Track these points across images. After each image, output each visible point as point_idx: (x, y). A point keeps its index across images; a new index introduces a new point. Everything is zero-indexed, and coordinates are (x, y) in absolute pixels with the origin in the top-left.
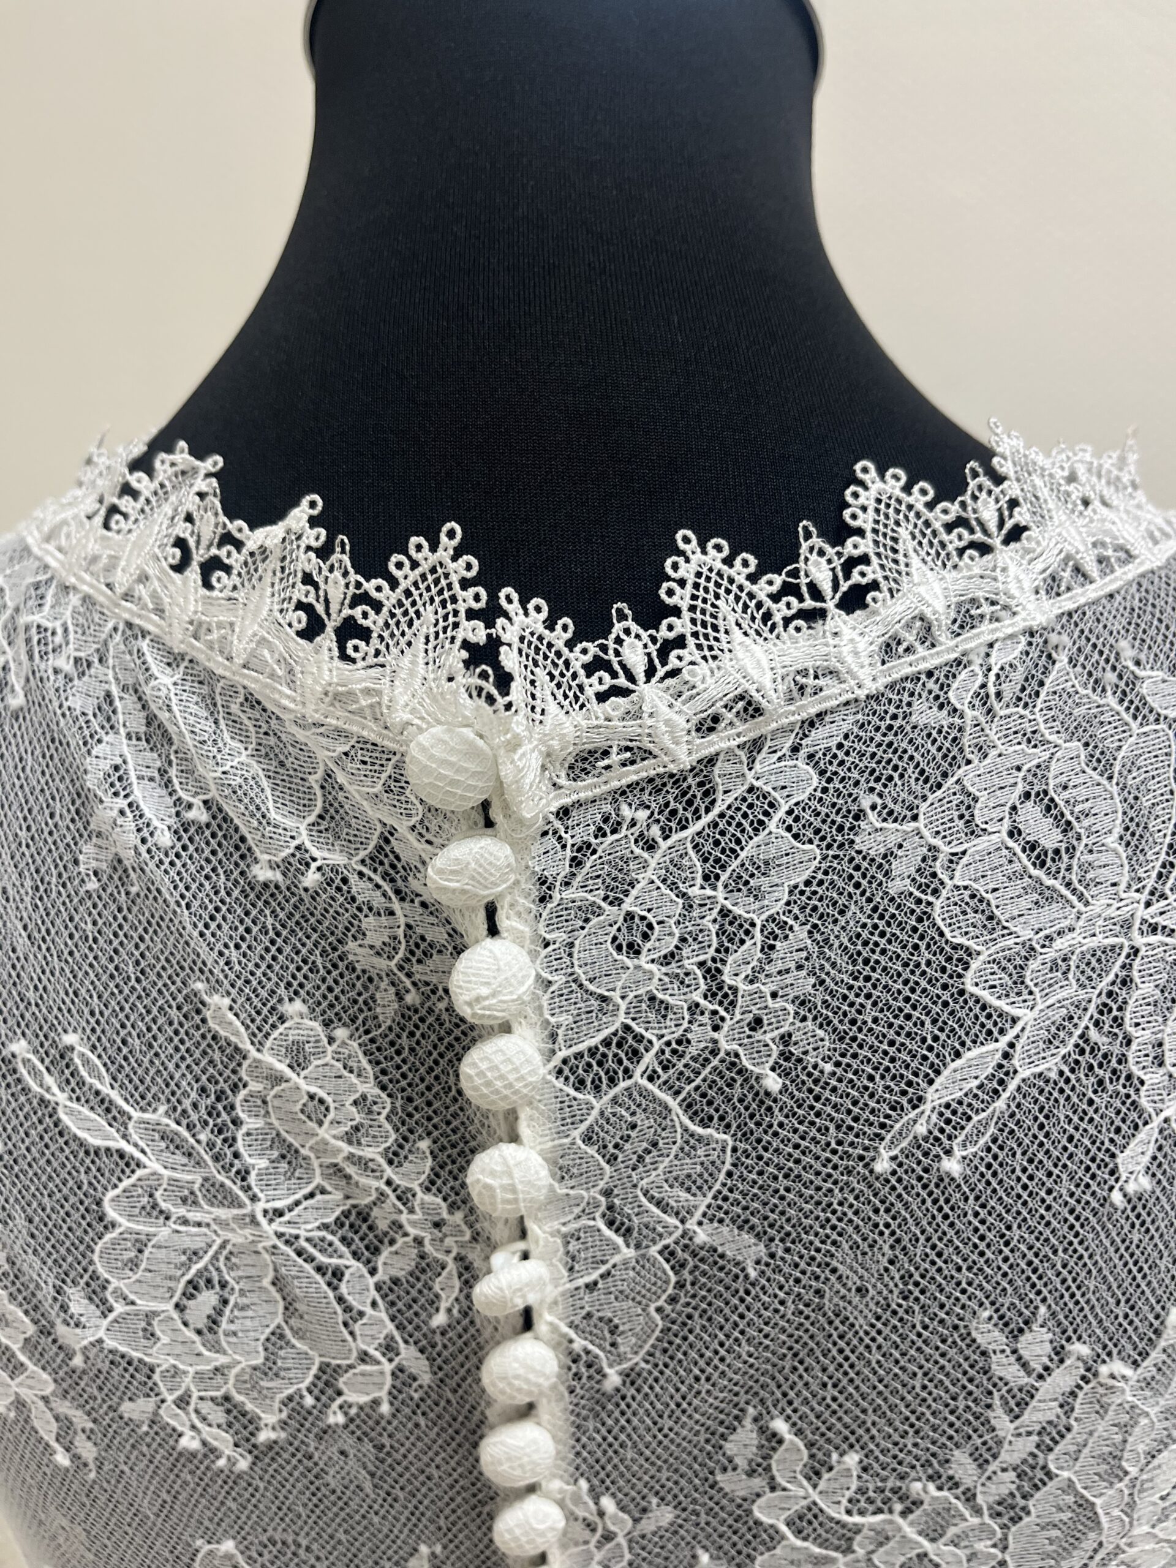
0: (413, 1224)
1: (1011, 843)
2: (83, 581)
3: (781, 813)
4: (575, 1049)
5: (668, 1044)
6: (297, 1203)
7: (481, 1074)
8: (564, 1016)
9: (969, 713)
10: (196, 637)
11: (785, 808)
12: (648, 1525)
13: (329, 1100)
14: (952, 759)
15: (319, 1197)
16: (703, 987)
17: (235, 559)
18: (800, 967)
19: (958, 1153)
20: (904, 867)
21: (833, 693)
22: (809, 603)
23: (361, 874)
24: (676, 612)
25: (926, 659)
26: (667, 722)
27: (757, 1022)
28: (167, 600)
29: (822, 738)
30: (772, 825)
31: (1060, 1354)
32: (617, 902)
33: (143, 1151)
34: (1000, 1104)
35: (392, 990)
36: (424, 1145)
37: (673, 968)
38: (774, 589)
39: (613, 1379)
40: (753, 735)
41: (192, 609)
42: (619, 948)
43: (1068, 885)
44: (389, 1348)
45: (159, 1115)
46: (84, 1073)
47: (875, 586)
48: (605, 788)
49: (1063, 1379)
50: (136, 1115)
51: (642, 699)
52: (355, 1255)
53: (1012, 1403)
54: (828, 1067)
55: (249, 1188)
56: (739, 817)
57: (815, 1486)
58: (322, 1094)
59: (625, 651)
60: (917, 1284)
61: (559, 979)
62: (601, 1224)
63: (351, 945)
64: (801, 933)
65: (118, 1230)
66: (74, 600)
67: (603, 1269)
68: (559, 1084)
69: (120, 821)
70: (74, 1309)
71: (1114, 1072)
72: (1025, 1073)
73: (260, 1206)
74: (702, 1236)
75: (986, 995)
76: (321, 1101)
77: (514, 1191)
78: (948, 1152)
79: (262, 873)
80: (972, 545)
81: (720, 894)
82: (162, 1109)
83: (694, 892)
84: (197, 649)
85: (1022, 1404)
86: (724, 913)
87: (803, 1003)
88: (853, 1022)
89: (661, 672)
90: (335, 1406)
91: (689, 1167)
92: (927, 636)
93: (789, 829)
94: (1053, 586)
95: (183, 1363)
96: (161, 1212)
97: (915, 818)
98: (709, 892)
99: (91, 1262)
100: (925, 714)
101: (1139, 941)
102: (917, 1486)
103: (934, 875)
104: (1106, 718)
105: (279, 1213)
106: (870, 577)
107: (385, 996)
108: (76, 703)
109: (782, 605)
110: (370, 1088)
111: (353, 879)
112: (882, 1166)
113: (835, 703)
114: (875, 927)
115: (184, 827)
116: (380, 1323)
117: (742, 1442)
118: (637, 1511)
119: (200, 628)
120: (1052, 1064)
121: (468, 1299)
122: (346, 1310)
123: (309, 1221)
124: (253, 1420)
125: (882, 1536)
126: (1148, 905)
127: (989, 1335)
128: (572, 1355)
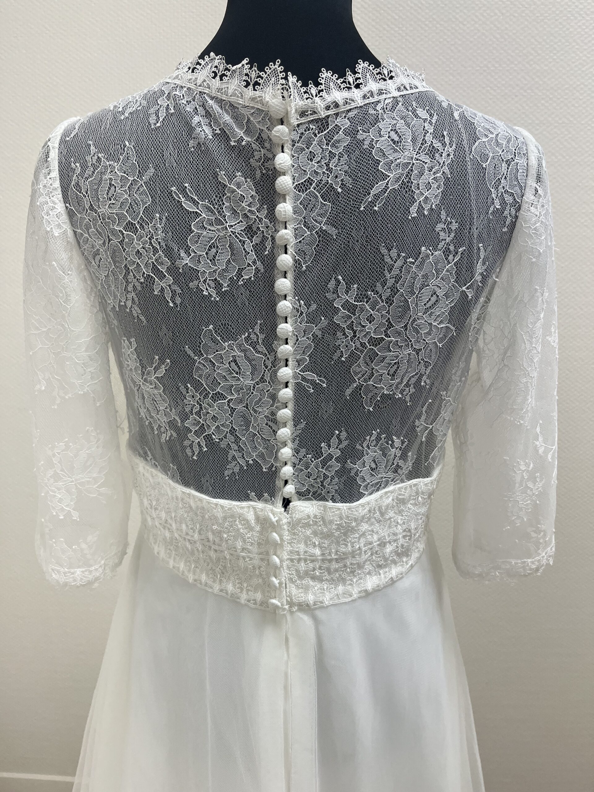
0: (262, 227)
1: (388, 139)
2: (187, 85)
3: (342, 130)
4: (299, 183)
5: (318, 181)
6: (236, 224)
7: (280, 183)
8: (297, 174)
9: (380, 111)
10: (218, 92)
11: (343, 129)
12: (311, 310)
13: (245, 196)
14: (377, 120)
15: (241, 223)
16: (326, 168)
17: (228, 73)
18: (345, 164)
19: (377, 206)
20: (367, 143)
21: (353, 105)
22: (348, 85)
23: (254, 143)
24: (321, 84)
25: (372, 100)
26: (320, 105)
27: (336, 177)
28: (211, 85)
29: (351, 114)
30: (340, 132)
31: (399, 255)
32: (308, 148)
33: (202, 212)
34: (386, 194)
35: (260, 171)
36: (265, 206)
37: (319, 164)
38: (341, 81)
39: (304, 268)
40: (337, 112)
41: (218, 85)
42: (308, 160)
43: (400, 149)
44: (254, 262)
45: (206, 202)
46: (189, 193)
47: (361, 84)
48: (307, 120)
49: (399, 263)
50: (201, 203)
51: (315, 100)
52: (248, 238)
53: (389, 269)
54: (351, 186)
55: (225, 220)
56: (333, 131)
57: (347, 295)
58: (244, 194)
59: (311, 90)
60: (369, 239)
61: (296, 165)
62: (303, 226)
63: (251, 160)
64: (346, 156)
65: (194, 233)
66: (185, 89)
67: (303, 237)
68: (295, 191)
69: (200, 133)
70: (182, 255)
71: (409, 190)
72: (390, 188)
73: (228, 224)
74: (324, 228)
75: (383, 171)
76: (243, 196)
77: (286, 212)
78: (376, 206)
79: (233, 144)
80: (382, 78)
81: (329, 148)
82: (207, 201)
83: (324, 147)
84: (219, 95)
85: (391, 269)
86: (330, 152)
87: (346, 172)
88: (356, 176)
89: (318, 96)
90: (241, 280)
91: (322, 211)
92: (372, 95)
93: (344, 133)
94: (399, 89)
95: (206, 270)
96: (205, 228)
97: (369, 132)
98: (327, 147)
99: (187, 242)
100: (372, 111)
101: (414, 162)
102: (369, 293)
103: (373, 145)
104: (409, 116)
105: (232, 226)
106: (361, 82)
107: (258, 172)
108: (188, 109)
109: (343, 85)
110: (253, 193)
111: (253, 144)
112: (362, 209)
113: (353, 107)
114: (361, 155)
115: (215, 135)
116: (253, 256)
117: (332, 284)
118: (308, 305)
119: (219, 90)
120: (396, 187)
121: (273, 248)
122: (245, 252)
123: (238, 229)
124: (221, 286)
125: (362, 310)
126: (416, 155)
127: (384, 251)
128: (296, 261)
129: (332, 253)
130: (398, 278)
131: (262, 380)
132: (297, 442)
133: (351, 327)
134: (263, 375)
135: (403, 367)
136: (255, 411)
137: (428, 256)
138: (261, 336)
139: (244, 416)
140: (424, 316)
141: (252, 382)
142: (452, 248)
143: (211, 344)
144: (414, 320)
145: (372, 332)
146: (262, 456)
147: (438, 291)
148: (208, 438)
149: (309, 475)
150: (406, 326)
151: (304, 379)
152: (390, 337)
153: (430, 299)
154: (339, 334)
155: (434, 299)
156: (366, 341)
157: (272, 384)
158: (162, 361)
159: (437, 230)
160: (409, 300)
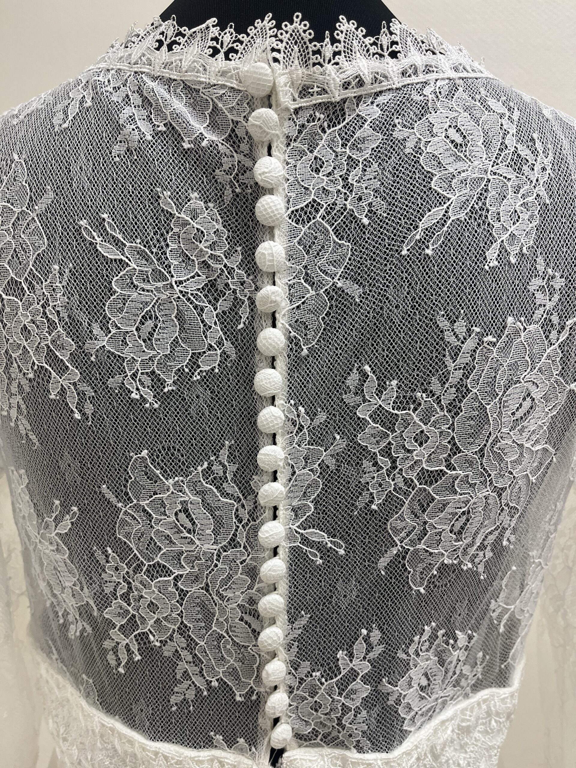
0: (233, 283)
1: (445, 139)
2: (116, 65)
3: (368, 122)
4: (296, 208)
5: (329, 205)
6: (188, 280)
8: (293, 194)
9: (430, 96)
10: (164, 68)
11: (370, 120)
12: (316, 422)
13: (205, 231)
14: (425, 110)
15: (196, 278)
16: (342, 184)
17: (182, 40)
18: (375, 178)
19: (431, 247)
20: (410, 144)
21: (386, 85)
22: (380, 51)
23: (222, 144)
24: (339, 41)
25: (415, 79)
26: (334, 79)
27: (360, 199)
28: (153, 60)
29: (381, 99)
30: (366, 126)
31: (469, 331)
32: (311, 152)
33: (130, 260)
34: (445, 229)
35: (231, 189)
36: (239, 249)
37: (331, 178)
38: (370, 42)
39: (305, 352)
40: (359, 94)
41: (164, 58)
42: (312, 171)
43: (465, 156)
44: (220, 343)
45: (138, 243)
46: (108, 229)
47: (399, 52)
48: (311, 103)
49: (470, 344)
50: (128, 244)
51: (326, 69)
52: (210, 302)
53: (453, 354)
54: (385, 215)
55: (170, 272)
56: (354, 125)
57: (380, 398)
58: (202, 229)
60: (417, 302)
61: (292, 179)
62: (302, 281)
63: (217, 171)
64: (376, 165)
65: (116, 295)
66: (113, 72)
67: (303, 300)
68: (290, 221)
69: (132, 132)
70: (95, 332)
71: (483, 222)
72: (452, 218)
73: (174, 279)
74: (339, 285)
75: (439, 190)
76: (202, 232)
77: (273, 256)
78: (428, 247)
79: (186, 146)
80: (430, 50)
81: (348, 150)
82: (138, 241)
83: (339, 150)
85: (456, 355)
86: (349, 157)
87: (376, 192)
88: (393, 198)
89: (333, 62)
90: (196, 373)
91: (335, 257)
92: (416, 73)
93: (371, 127)
94: (456, 69)
95: (137, 356)
96: (134, 286)
97: (413, 128)
98: (343, 150)
99: (104, 311)
100: (416, 96)
101: (490, 177)
102: (419, 394)
103: (420, 148)
104: (476, 108)
105: (181, 282)
106: (398, 49)
107: (228, 192)
108: (115, 99)
110: (220, 227)
111: (220, 145)
112: (404, 252)
113: (385, 88)
114: (401, 164)
115: (156, 134)
116: (217, 332)
117: (353, 380)
118: (312, 415)
119: (166, 65)
120: (462, 216)
121: (252, 318)
122: (204, 326)
123: (192, 287)
124: (163, 383)
125: (406, 423)
126: (493, 166)
127: (444, 323)
128: (290, 340)
129: (354, 326)
130: (468, 370)
131: (233, 543)
132: (295, 649)
133: (387, 452)
134: (235, 535)
135: (476, 519)
136: (222, 597)
137: (517, 333)
138: (232, 468)
139: (203, 606)
140: (511, 433)
141: (215, 547)
142: (555, 319)
143: (144, 481)
144: (496, 441)
145: (424, 460)
146: (233, 673)
147: (534, 390)
148: (143, 638)
149: (316, 707)
150: (482, 450)
151: (305, 540)
152: (454, 469)
153: (521, 405)
154: (367, 464)
155: (527, 404)
156: (413, 475)
157: (250, 550)
158: (65, 508)
159: (531, 288)
160: (488, 407)
